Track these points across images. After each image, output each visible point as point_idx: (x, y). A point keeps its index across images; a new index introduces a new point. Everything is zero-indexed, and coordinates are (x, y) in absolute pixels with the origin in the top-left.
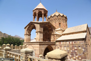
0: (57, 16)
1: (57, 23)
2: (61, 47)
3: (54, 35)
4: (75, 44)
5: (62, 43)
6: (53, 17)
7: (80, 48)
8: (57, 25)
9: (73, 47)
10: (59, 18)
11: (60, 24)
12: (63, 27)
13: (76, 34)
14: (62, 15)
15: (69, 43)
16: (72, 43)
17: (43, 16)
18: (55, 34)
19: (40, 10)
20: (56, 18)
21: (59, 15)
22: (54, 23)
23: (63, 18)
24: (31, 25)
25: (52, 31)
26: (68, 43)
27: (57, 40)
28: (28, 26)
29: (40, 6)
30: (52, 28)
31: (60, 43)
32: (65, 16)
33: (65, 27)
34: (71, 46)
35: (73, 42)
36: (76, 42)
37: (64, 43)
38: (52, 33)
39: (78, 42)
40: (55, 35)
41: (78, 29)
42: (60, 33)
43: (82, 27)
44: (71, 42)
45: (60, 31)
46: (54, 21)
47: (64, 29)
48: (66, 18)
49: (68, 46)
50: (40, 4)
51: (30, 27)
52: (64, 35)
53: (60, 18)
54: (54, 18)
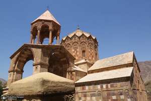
0: (79, 38)
1: (78, 50)
2: (85, 96)
3: (71, 72)
4: (113, 89)
5: (87, 88)
6: (71, 39)
7: (122, 97)
8: (78, 53)
9: (109, 95)
10: (82, 41)
11: (84, 51)
12: (90, 58)
13: (114, 70)
14: (88, 35)
15: (102, 87)
16: (107, 87)
17: (51, 34)
18: (74, 71)
19: (46, 23)
20: (76, 41)
21: (83, 34)
22: (73, 50)
23: (90, 42)
24: (26, 50)
25: (69, 63)
26: (99, 87)
27: (78, 82)
28: (18, 54)
29: (47, 16)
30: (68, 59)
31: (83, 89)
32: (94, 38)
33: (94, 59)
34: (105, 94)
35: (109, 85)
36: (115, 84)
37: (91, 87)
38: (69, 69)
39: (119, 84)
40: (74, 73)
41: (117, 61)
42: (83, 69)
43: (124, 57)
44: (104, 86)
45: (84, 65)
46: (73, 46)
47: (91, 62)
48: (95, 41)
49: (99, 95)
50: (47, 12)
51: (23, 55)
52: (92, 72)
53: (85, 41)
54: (73, 40)
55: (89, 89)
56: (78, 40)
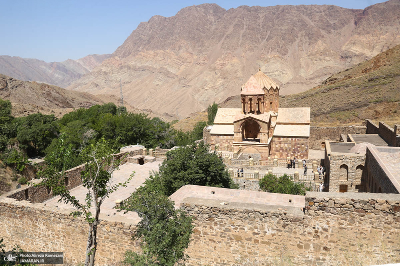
2: (280, 143)
4: (298, 141)
5: (282, 139)
7: (303, 146)
8: (267, 105)
9: (296, 144)
10: (271, 93)
11: (271, 103)
15: (292, 140)
16: (295, 140)
19: (260, 97)
21: (272, 87)
26: (290, 139)
27: (275, 134)
28: (243, 121)
31: (279, 139)
34: (294, 143)
35: (297, 139)
36: (300, 139)
37: (285, 139)
39: (302, 139)
43: (303, 113)
44: (294, 139)
49: (290, 143)
55: (284, 140)
56: (267, 93)
